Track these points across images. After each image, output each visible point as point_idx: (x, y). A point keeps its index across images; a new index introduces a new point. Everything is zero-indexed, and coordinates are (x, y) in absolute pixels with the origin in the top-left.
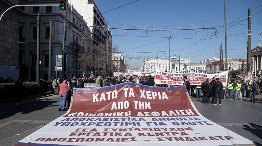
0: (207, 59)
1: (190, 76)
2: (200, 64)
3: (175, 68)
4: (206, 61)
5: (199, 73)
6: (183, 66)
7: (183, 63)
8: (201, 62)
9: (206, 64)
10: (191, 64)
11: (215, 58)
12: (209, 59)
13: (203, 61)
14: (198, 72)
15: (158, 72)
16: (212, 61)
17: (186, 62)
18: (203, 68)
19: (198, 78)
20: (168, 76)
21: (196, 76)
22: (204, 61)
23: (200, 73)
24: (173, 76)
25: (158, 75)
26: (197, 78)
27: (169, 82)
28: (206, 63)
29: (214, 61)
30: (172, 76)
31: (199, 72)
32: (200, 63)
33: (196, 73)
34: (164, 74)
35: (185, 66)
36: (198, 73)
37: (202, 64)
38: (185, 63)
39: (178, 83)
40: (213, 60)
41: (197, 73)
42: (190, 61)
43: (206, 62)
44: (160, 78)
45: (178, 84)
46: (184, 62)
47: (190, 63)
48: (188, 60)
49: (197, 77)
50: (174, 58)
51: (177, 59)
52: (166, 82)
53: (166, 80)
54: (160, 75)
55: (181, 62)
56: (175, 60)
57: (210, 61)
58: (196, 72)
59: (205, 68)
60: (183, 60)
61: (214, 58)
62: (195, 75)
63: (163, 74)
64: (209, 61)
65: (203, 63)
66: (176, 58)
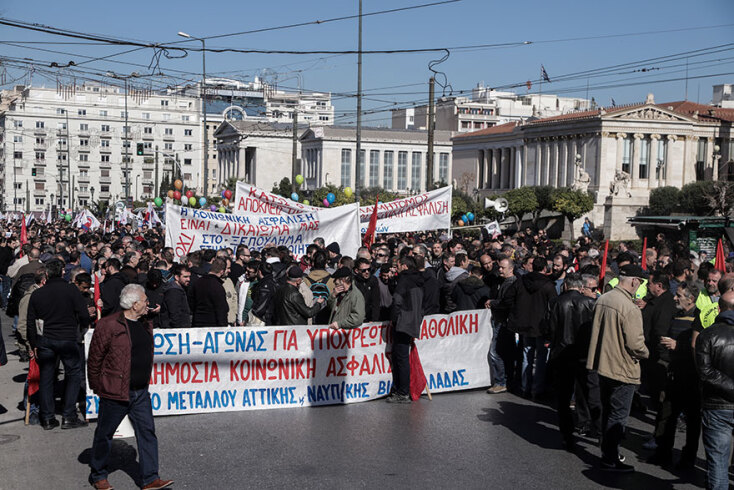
2: (394, 128)
3: (242, 153)
6: (296, 145)
7: (289, 119)
8: (398, 115)
10: (343, 127)
16: (475, 111)
32: (392, 124)
35: (311, 146)
37: (405, 130)
40: (479, 105)
47: (333, 122)
48: (320, 104)
50: (220, 87)
51: (242, 89)
56: (228, 99)
57: (461, 110)
60: (282, 101)
64: (452, 109)
65: (409, 122)
66: (239, 85)
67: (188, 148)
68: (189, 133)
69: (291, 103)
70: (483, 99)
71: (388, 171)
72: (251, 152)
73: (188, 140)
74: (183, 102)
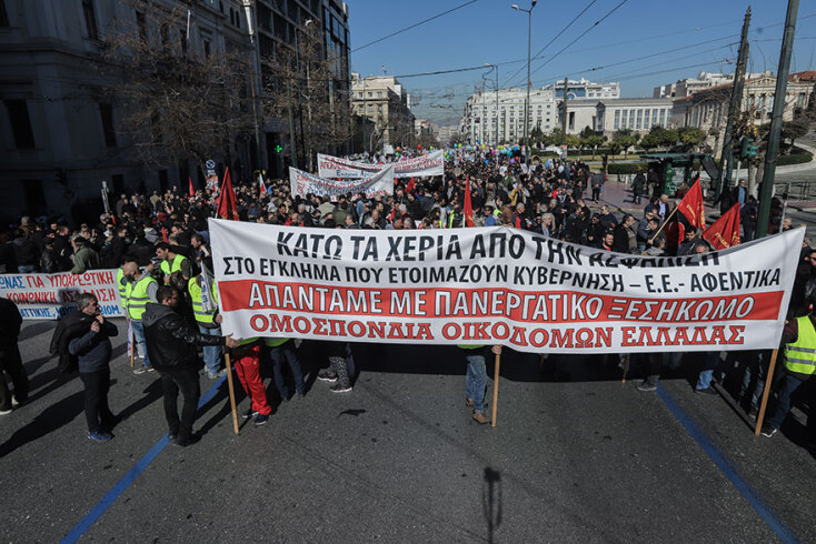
0: (679, 82)
1: (483, 284)
2: (654, 98)
3: (568, 115)
4: (674, 86)
5: (561, 261)
6: (595, 109)
7: (595, 97)
8: (657, 90)
9: (674, 99)
10: (623, 100)
11: (709, 76)
12: (684, 81)
13: (663, 88)
14: (552, 252)
15: (226, 260)
16: (695, 85)
17: (607, 93)
18: (663, 111)
19: (554, 298)
20: (307, 280)
21: (536, 287)
22: (668, 87)
23: (566, 266)
24: (344, 283)
25: (235, 277)
26: (542, 297)
27: (319, 327)
28: (673, 95)
29: (701, 85)
30: (335, 282)
31: (556, 255)
32: (652, 96)
33: (537, 264)
34: (276, 265)
35: (600, 110)
36: (551, 259)
37: (658, 97)
38: (602, 97)
39: (387, 332)
40: (699, 82)
41: (543, 262)
42: (618, 90)
43: (673, 91)
44: (253, 299)
45: (391, 336)
46: (599, 95)
47: (617, 97)
48: (614, 88)
49: (546, 294)
52: (302, 325)
53: (298, 309)
54: (245, 276)
55: (590, 95)
56: (569, 89)
57: (689, 85)
58: (538, 256)
59: (666, 112)
60: (594, 88)
61: (703, 74)
62: (525, 275)
63: (267, 270)
64: (684, 86)
65: (662, 93)
66: (574, 82)
67: (548, 113)
68: (548, 106)
69: (599, 89)
70: (703, 78)
71: (632, 120)
72: (572, 114)
73: (548, 110)
74: (548, 92)
